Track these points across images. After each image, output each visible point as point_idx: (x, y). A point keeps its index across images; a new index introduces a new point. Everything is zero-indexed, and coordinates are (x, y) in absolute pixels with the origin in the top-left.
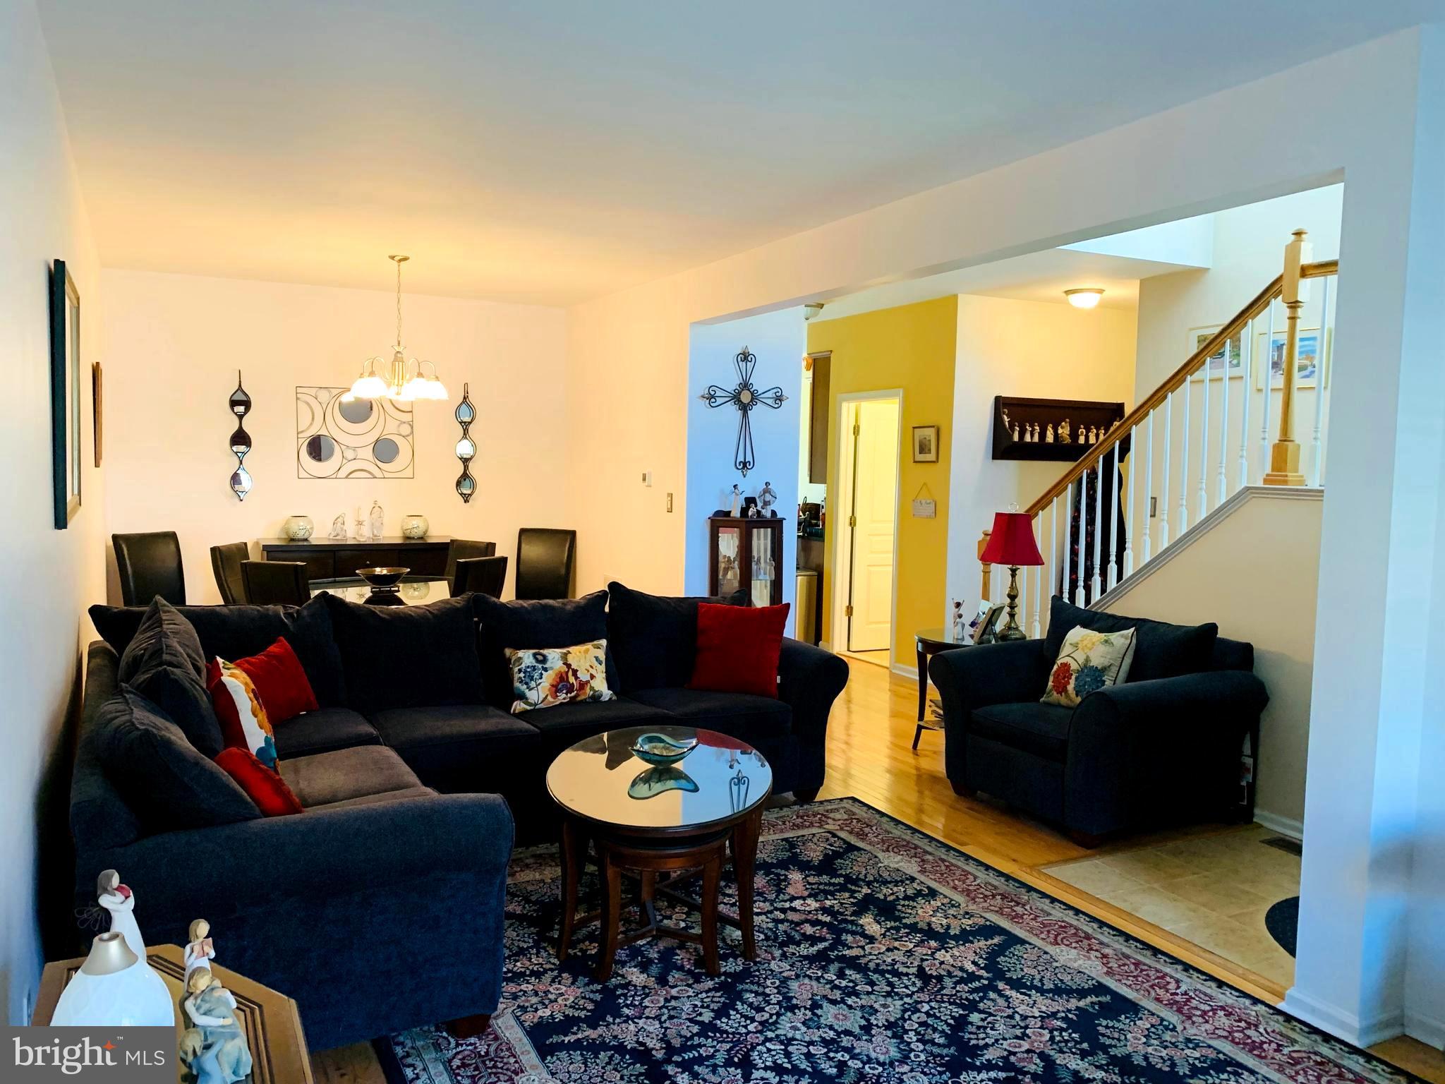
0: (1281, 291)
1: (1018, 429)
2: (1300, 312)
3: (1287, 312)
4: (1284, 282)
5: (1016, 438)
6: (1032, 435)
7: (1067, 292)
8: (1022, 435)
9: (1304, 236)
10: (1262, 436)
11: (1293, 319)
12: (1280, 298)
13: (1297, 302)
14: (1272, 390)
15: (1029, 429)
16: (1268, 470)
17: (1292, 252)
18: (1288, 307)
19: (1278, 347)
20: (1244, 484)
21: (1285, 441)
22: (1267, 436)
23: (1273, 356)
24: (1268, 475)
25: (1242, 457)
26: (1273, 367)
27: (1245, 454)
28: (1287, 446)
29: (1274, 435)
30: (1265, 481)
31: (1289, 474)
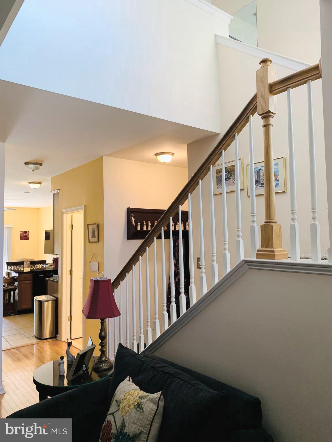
0: (256, 108)
1: (139, 224)
2: (272, 121)
3: (262, 122)
4: (258, 100)
5: (139, 228)
6: (147, 227)
7: (157, 155)
8: (142, 227)
9: (269, 63)
10: (251, 220)
11: (267, 126)
12: (256, 114)
13: (269, 112)
14: (256, 195)
15: (145, 223)
16: (258, 246)
17: (262, 75)
18: (263, 118)
19: (257, 171)
20: (242, 258)
21: (270, 222)
22: (255, 219)
23: (255, 176)
24: (259, 251)
25: (238, 236)
26: (256, 183)
27: (241, 234)
28: (272, 226)
29: (262, 220)
30: (258, 256)
31: (275, 250)
